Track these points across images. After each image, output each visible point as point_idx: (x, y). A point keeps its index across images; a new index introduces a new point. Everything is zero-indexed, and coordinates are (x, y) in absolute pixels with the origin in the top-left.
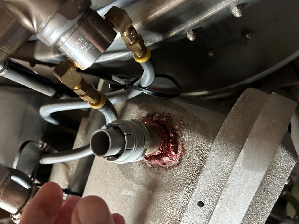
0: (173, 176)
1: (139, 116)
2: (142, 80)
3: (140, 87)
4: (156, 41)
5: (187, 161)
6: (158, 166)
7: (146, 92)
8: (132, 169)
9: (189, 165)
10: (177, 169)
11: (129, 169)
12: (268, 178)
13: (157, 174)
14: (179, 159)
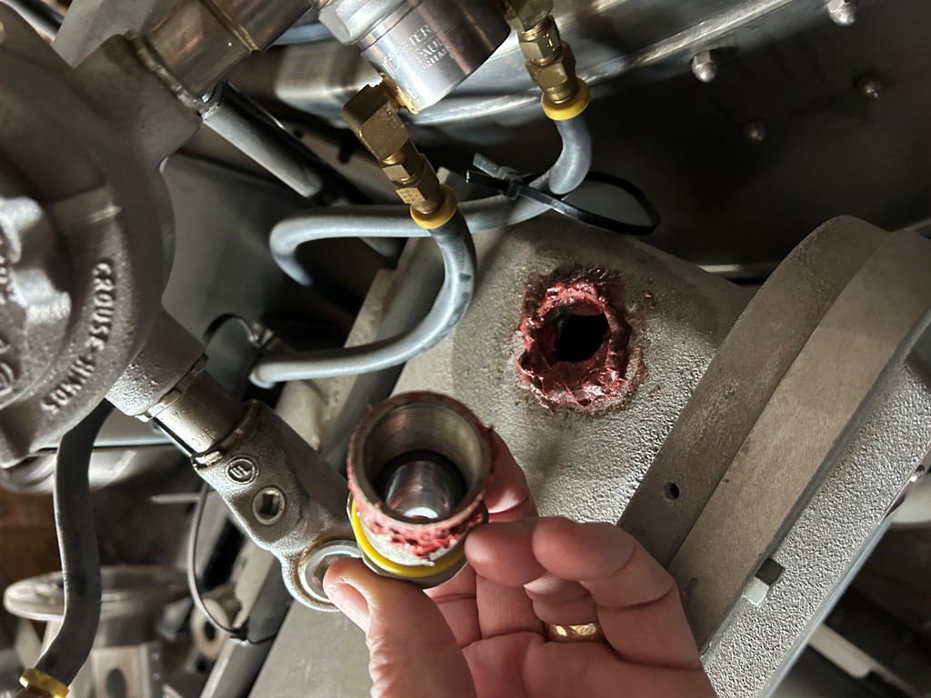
0: (606, 435)
1: (531, 274)
2: (554, 174)
3: (545, 193)
4: (604, 73)
5: (650, 399)
6: (568, 408)
7: (560, 208)
8: (496, 411)
9: (654, 410)
10: (618, 419)
11: (487, 412)
12: (863, 455)
13: (561, 428)
14: (628, 392)
